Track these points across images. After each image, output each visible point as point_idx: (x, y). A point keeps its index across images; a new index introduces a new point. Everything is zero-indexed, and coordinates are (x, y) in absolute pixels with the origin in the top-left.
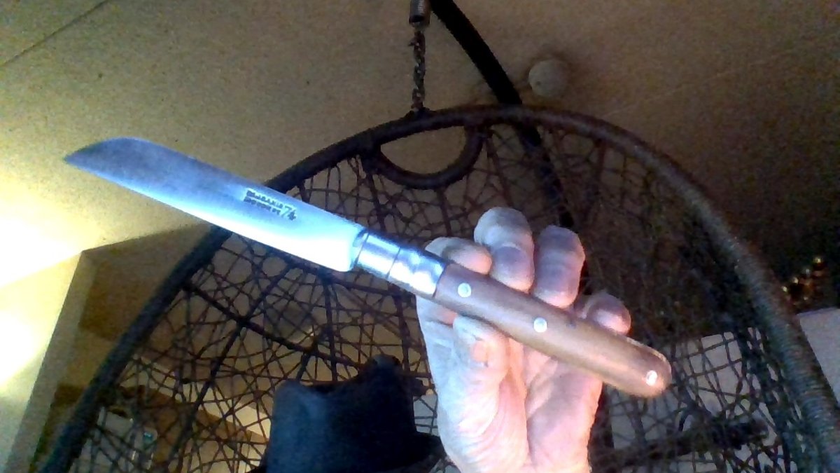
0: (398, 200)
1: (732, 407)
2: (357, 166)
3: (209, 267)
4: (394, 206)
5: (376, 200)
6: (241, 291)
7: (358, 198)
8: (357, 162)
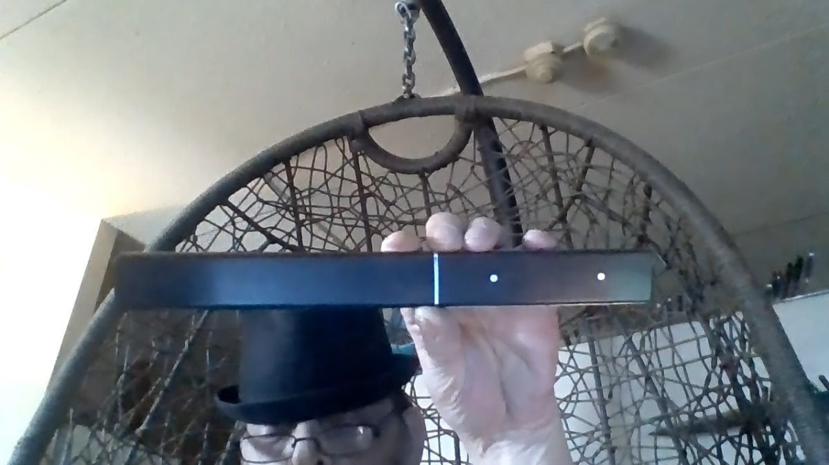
0: (382, 183)
1: (699, 399)
2: (344, 147)
4: (377, 189)
5: (359, 181)
8: (343, 142)
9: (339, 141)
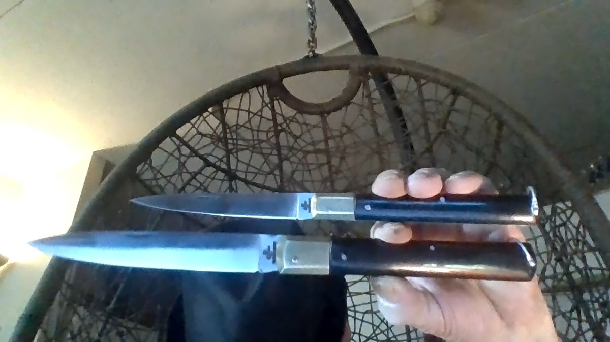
0: (291, 121)
2: (263, 93)
3: (148, 162)
4: (288, 125)
5: (274, 119)
6: (169, 182)
7: (261, 117)
8: (263, 89)
9: (260, 89)
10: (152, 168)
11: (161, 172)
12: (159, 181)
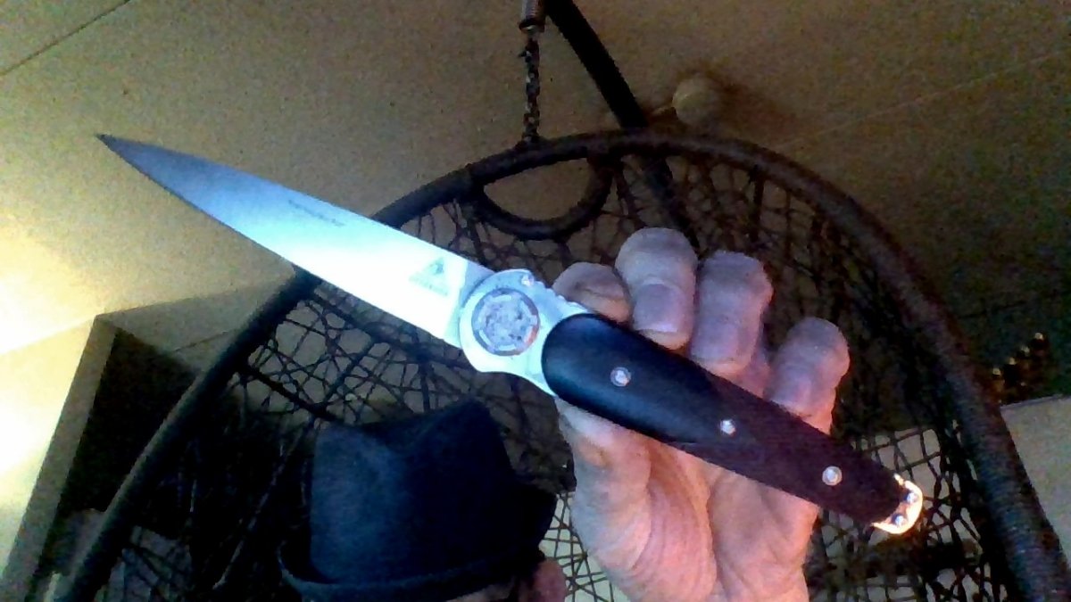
0: (508, 254)
2: (456, 215)
3: (271, 343)
6: (310, 375)
8: (455, 207)
9: (450, 206)
10: (280, 355)
11: (295, 359)
12: (292, 375)
